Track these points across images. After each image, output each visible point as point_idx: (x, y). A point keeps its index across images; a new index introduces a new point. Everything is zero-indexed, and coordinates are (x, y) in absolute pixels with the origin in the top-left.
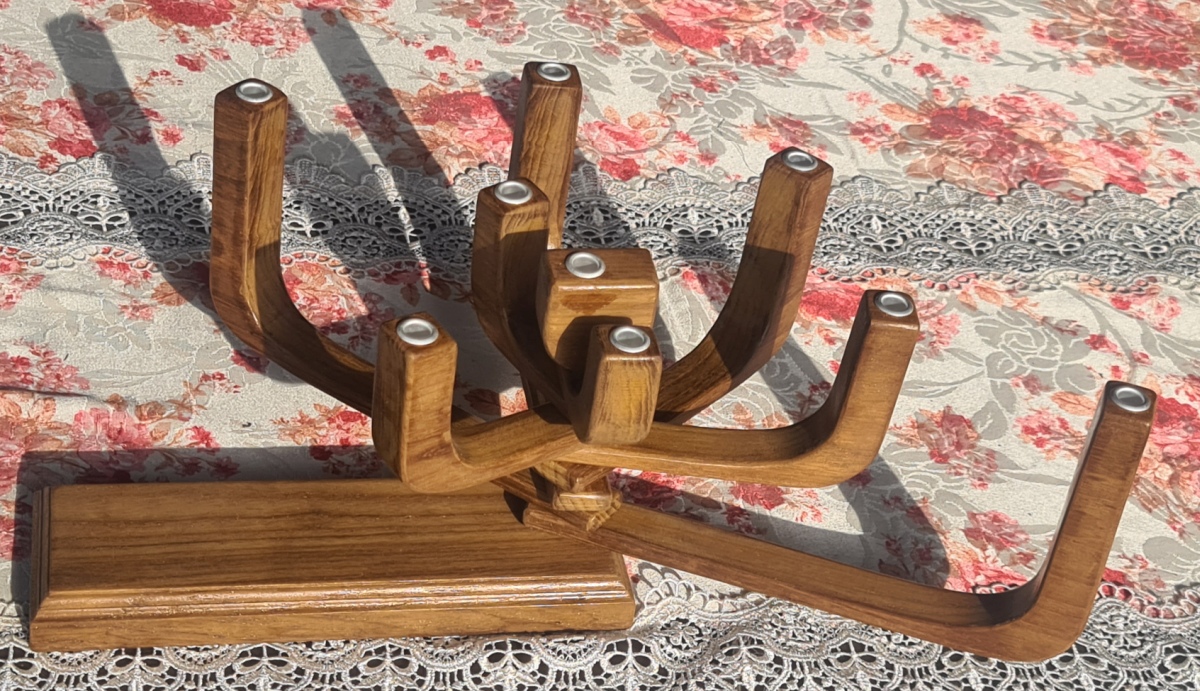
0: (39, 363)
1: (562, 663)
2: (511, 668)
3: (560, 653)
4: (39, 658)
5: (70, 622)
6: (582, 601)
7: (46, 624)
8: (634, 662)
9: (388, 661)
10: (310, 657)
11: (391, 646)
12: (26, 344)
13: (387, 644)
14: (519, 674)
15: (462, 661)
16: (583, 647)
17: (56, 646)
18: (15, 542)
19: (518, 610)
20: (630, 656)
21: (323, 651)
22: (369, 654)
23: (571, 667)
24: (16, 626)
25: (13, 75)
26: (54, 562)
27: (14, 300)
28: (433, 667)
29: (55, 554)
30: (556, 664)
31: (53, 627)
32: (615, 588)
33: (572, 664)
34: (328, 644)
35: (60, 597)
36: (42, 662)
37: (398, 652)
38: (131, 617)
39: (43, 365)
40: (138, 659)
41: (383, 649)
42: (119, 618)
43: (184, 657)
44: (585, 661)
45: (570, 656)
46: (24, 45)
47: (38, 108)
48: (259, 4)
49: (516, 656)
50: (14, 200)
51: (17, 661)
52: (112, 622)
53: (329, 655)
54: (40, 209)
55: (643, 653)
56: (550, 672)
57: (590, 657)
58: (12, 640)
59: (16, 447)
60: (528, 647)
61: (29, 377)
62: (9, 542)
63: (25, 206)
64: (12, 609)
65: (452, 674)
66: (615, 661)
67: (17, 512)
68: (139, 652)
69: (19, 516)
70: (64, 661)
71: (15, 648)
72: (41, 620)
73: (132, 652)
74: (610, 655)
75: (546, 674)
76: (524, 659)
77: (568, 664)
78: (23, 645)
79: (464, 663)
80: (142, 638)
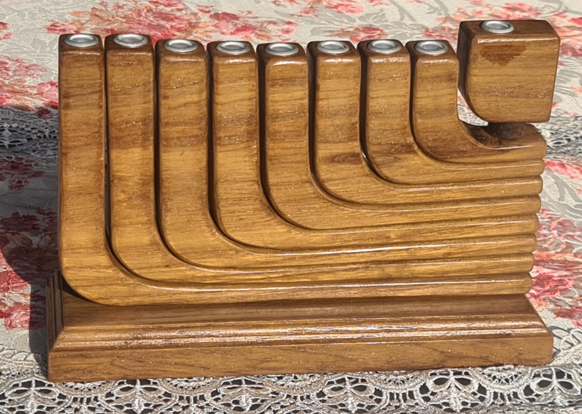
0: (44, 219)
1: (498, 386)
2: (454, 389)
3: (494, 378)
4: (56, 387)
5: (81, 353)
7: (62, 353)
8: (559, 385)
9: (349, 387)
10: (283, 385)
11: (350, 378)
12: (34, 208)
13: (346, 377)
14: (461, 394)
15: (412, 384)
16: (513, 373)
17: (69, 376)
18: (31, 318)
20: (555, 382)
21: (293, 381)
22: (332, 383)
23: (506, 389)
24: (37, 368)
25: (15, 71)
27: (23, 184)
28: (388, 389)
30: (492, 387)
31: (68, 356)
33: (506, 387)
34: (295, 378)
36: (59, 389)
37: (357, 381)
38: (132, 348)
39: (48, 220)
40: (138, 387)
41: (343, 380)
42: (121, 348)
43: (176, 386)
44: (517, 384)
45: (504, 381)
46: (22, 56)
47: (34, 87)
48: (193, 34)
49: (458, 380)
50: (20, 133)
51: (39, 388)
52: (116, 352)
53: (298, 384)
54: (40, 137)
55: (565, 379)
56: (488, 393)
57: (521, 382)
58: (34, 376)
59: (29, 265)
60: (467, 374)
61: (36, 227)
62: (27, 318)
63: (29, 136)
64: (31, 357)
65: (404, 395)
66: (543, 384)
67: (31, 300)
68: (138, 382)
69: (33, 303)
70: (77, 389)
71: (36, 381)
72: (58, 350)
73: (134, 382)
74: (538, 380)
75: (485, 394)
76: (466, 382)
77: (502, 387)
78: (42, 379)
79: (414, 386)
80: (141, 369)
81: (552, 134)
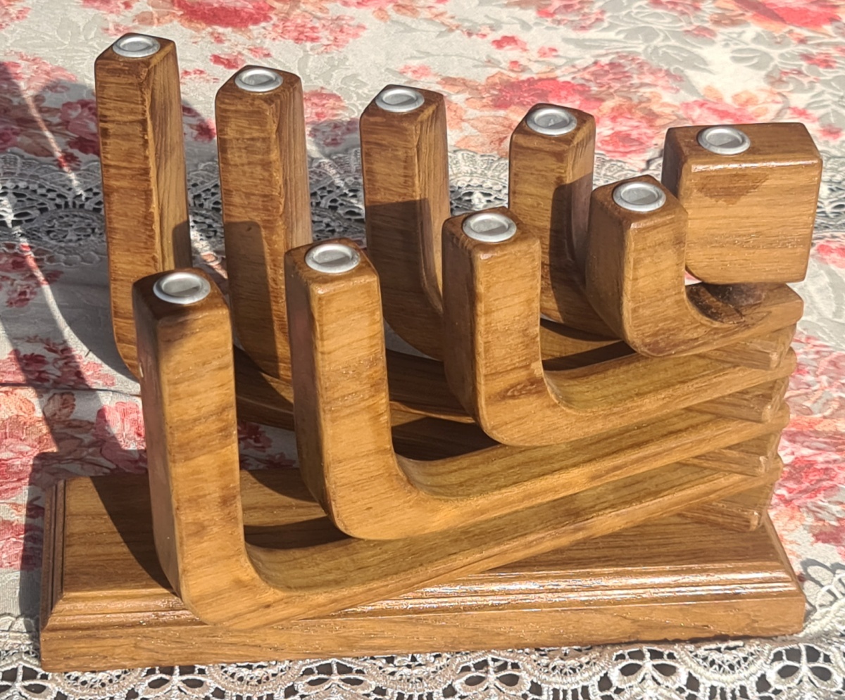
0: (56, 360)
1: (717, 676)
2: (650, 682)
3: (713, 663)
4: (53, 679)
5: (90, 631)
6: (737, 596)
7: (59, 634)
8: (810, 674)
9: (492, 677)
10: (393, 674)
11: (494, 660)
12: (41, 341)
13: (489, 657)
14: (661, 690)
15: (586, 675)
16: (742, 655)
17: (73, 663)
18: (24, 550)
19: (655, 609)
20: (805, 667)
21: (409, 666)
22: (466, 669)
23: (729, 682)
24: (25, 643)
25: (29, 80)
26: (68, 560)
27: (28, 296)
28: (550, 683)
29: (69, 551)
30: (709, 678)
31: (69, 638)
32: (777, 580)
33: (729, 678)
34: (414, 659)
35: (76, 599)
36: (58, 685)
37: (504, 667)
38: (165, 624)
39: (61, 363)
40: (177, 679)
41: (485, 663)
42: (149, 625)
43: (233, 675)
44: (746, 673)
45: (727, 668)
46: (42, 52)
47: (57, 110)
48: (301, 5)
49: (656, 667)
50: (29, 199)
51: (27, 683)
52: (140, 630)
53: (416, 671)
54: (58, 206)
55: (820, 663)
56: (701, 688)
57: (753, 669)
58: (21, 659)
59: (28, 448)
60: (671, 656)
61: (43, 375)
62: (19, 550)
63: (42, 204)
64: (20, 624)
65: (575, 692)
66: (786, 673)
67: (27, 516)
68: (177, 671)
69: (31, 521)
70: (84, 683)
71: (24, 668)
72: (54, 629)
73: (170, 671)
74: (778, 666)
75: (697, 690)
76: (668, 671)
77: (724, 677)
78: (33, 664)
79: (590, 677)
80: (179, 651)
81: (832, 190)
